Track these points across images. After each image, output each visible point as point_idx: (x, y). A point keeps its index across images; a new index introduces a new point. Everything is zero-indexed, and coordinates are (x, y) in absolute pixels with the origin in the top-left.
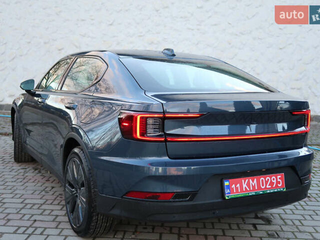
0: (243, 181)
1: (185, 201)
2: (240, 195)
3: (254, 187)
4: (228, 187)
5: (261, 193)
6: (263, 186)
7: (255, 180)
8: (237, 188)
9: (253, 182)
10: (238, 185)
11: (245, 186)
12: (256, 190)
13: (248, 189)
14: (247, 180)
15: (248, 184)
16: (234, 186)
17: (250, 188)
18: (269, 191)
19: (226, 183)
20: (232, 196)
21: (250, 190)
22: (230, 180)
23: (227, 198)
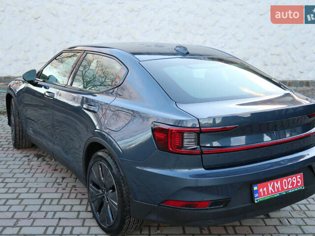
0: (269, 184)
1: (220, 208)
2: (267, 198)
3: (278, 189)
4: (257, 191)
5: (284, 193)
6: (285, 187)
7: (279, 182)
8: (264, 192)
9: (278, 185)
10: (265, 189)
11: (270, 188)
12: (280, 191)
13: (273, 191)
14: (272, 183)
15: (273, 187)
16: (261, 190)
17: (274, 190)
18: (290, 191)
19: (255, 188)
20: (261, 199)
21: (275, 192)
22: (258, 185)
23: (256, 202)
